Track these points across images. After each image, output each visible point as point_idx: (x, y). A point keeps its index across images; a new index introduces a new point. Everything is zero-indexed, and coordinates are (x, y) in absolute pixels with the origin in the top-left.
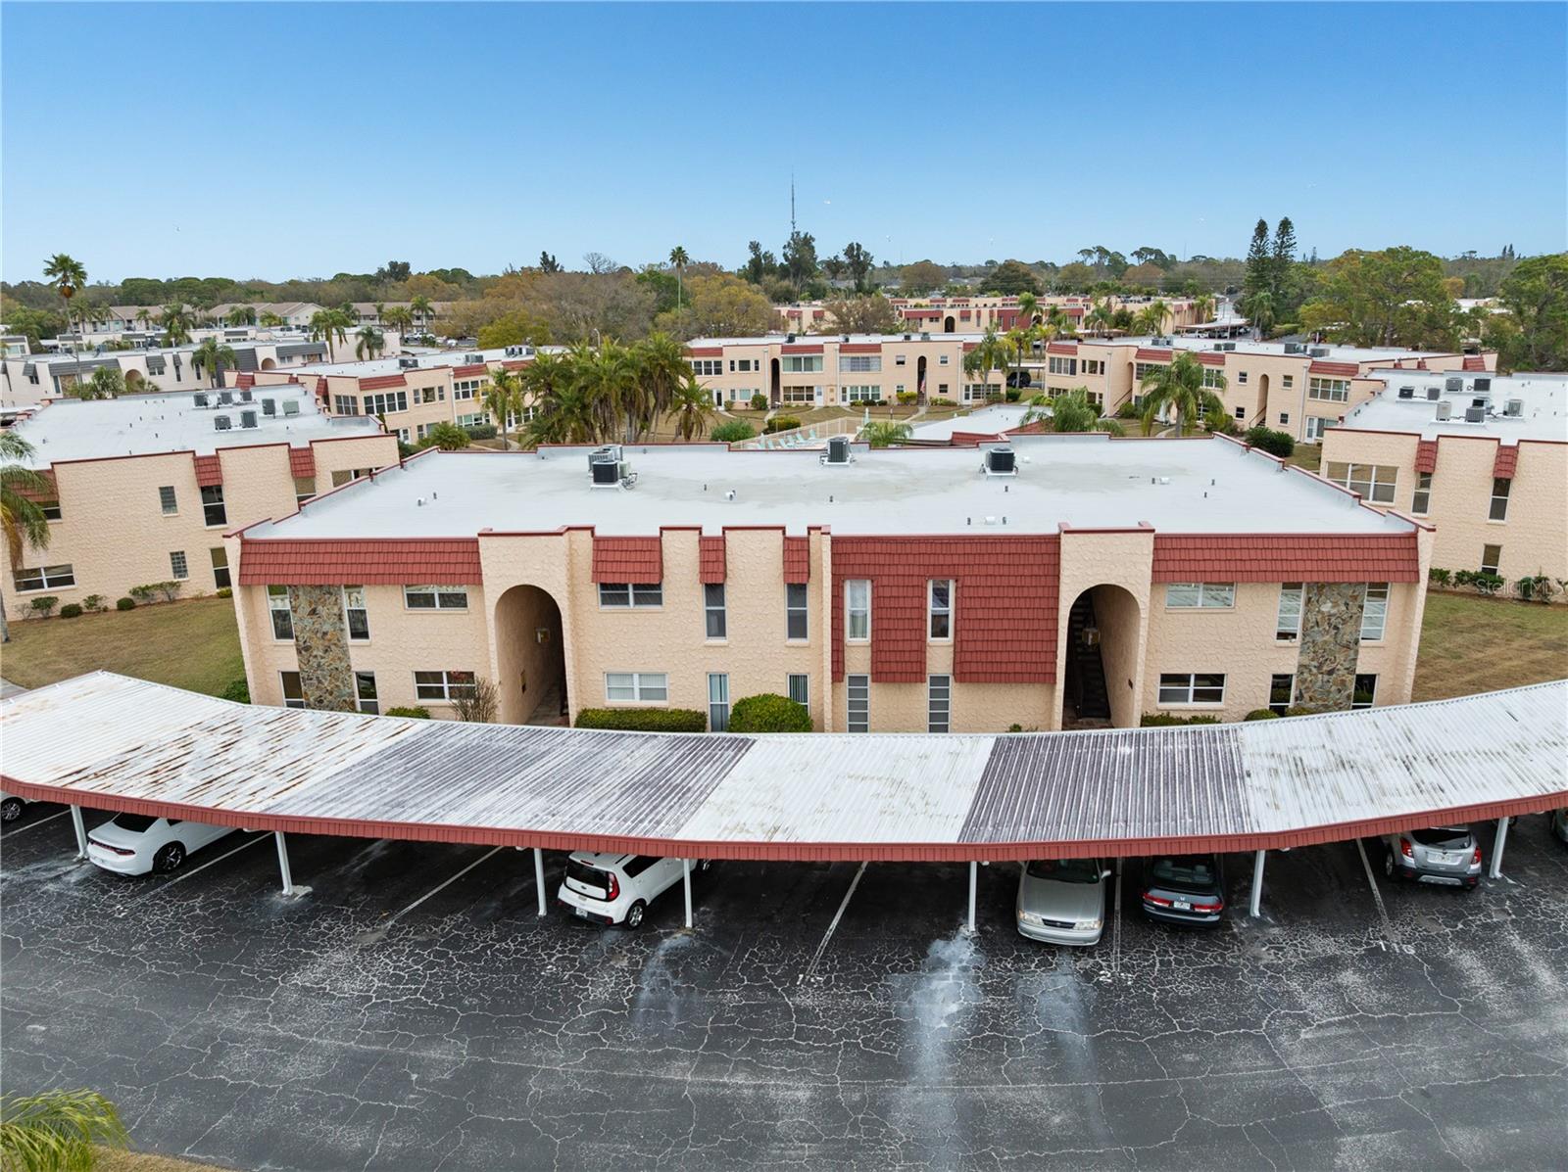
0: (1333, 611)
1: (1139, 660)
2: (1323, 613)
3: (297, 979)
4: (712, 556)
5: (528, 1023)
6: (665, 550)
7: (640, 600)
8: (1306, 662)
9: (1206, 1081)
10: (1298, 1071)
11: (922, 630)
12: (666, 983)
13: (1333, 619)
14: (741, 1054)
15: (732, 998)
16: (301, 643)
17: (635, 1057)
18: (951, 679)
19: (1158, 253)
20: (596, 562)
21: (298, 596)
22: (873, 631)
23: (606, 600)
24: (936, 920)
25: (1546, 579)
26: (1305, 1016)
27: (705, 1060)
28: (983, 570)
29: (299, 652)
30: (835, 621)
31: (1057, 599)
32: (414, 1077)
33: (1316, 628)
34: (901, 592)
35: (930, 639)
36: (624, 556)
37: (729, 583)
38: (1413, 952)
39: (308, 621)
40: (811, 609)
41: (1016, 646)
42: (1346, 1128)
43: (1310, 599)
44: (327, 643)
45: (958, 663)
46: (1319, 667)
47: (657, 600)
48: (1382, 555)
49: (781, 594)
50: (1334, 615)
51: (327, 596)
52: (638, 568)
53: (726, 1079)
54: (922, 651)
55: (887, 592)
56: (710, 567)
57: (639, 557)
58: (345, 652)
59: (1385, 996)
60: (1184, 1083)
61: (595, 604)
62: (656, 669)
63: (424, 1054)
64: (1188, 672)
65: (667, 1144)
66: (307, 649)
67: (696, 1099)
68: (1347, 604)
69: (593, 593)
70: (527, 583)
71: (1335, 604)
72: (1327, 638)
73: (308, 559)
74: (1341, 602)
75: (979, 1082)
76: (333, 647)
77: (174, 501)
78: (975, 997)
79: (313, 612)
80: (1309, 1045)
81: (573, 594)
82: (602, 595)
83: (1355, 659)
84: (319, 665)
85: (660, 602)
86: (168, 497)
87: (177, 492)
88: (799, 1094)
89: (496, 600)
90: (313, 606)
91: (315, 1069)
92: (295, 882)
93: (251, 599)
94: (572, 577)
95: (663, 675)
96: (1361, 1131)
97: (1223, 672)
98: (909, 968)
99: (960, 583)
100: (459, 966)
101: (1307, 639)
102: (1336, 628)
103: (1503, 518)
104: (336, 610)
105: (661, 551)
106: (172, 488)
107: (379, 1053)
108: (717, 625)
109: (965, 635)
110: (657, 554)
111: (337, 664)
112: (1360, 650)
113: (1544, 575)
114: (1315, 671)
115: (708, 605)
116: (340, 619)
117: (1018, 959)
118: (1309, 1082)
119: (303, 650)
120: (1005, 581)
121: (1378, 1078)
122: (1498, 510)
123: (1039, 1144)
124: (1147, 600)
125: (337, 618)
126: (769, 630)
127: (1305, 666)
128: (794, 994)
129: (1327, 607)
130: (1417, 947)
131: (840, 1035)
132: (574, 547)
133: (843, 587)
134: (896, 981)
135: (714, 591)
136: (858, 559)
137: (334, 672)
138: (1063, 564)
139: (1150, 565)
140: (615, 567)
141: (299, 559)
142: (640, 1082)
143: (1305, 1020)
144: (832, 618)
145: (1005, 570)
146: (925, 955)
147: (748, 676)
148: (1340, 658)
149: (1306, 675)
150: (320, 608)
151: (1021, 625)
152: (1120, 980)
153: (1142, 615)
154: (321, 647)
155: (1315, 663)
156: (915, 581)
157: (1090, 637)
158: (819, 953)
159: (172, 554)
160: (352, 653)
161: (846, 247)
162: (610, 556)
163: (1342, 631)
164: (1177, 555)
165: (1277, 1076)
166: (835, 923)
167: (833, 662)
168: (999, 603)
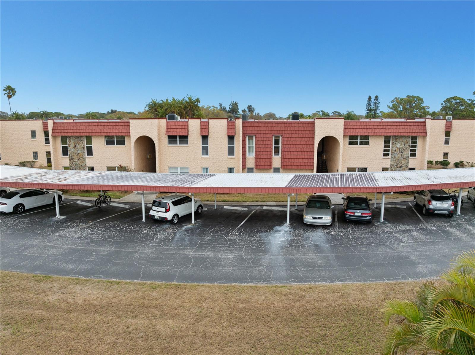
0: (401, 147)
1: (340, 161)
2: (397, 147)
3: (58, 234)
4: (204, 127)
5: (136, 242)
6: (189, 126)
7: (181, 143)
8: (393, 164)
9: (370, 254)
10: (401, 252)
11: (271, 151)
12: (185, 234)
13: (401, 149)
14: (210, 248)
15: (207, 237)
16: (71, 157)
17: (173, 249)
18: (280, 169)
19: (339, 113)
20: (167, 128)
21: (70, 141)
22: (255, 152)
23: (170, 143)
24: (276, 223)
25: (463, 162)
26: (402, 241)
27: (196, 250)
28: (290, 132)
29: (70, 160)
30: (243, 148)
31: (314, 141)
32: (94, 253)
33: (395, 152)
34: (264, 139)
35: (273, 156)
36: (176, 127)
37: (209, 137)
38: (435, 229)
39: (73, 150)
40: (235, 145)
41: (301, 157)
42: (419, 263)
43: (393, 143)
44: (79, 157)
45: (282, 162)
46: (397, 165)
47: (187, 143)
48: (415, 127)
49: (226, 140)
50: (401, 148)
51: (80, 141)
52: (180, 130)
53: (204, 253)
54: (271, 158)
55: (260, 139)
56: (204, 130)
57: (181, 127)
58: (85, 160)
59: (427, 237)
60: (362, 254)
61: (166, 143)
62: (185, 166)
63: (99, 249)
64: (356, 167)
65: (182, 267)
66: (73, 159)
67: (193, 258)
68: (405, 145)
69: (166, 140)
70: (144, 135)
71: (401, 144)
72: (399, 156)
73: (74, 128)
74: (403, 144)
75: (292, 254)
76: (81, 158)
77: (35, 135)
78: (290, 237)
79: (75, 146)
80: (403, 247)
81: (159, 140)
82: (169, 141)
83: (408, 163)
84: (76, 164)
85: (187, 144)
86: (33, 134)
87: (36, 133)
88: (229, 256)
89: (134, 141)
90: (75, 145)
91: (60, 252)
92: (61, 215)
93: (55, 142)
94: (159, 135)
95: (187, 168)
96: (424, 264)
97: (367, 167)
98: (268, 232)
99: (283, 137)
100: (114, 231)
101: (393, 156)
102: (402, 152)
103: (449, 144)
104: (83, 146)
105: (188, 126)
106: (35, 131)
107: (82, 249)
108: (205, 150)
109: (285, 153)
110: (187, 126)
111: (82, 164)
112: (410, 160)
113: (462, 161)
114: (395, 167)
115: (202, 144)
116: (84, 149)
117: (304, 230)
118: (406, 254)
119: (71, 159)
120: (297, 136)
121: (428, 253)
122: (447, 142)
123: (314, 267)
124: (342, 141)
125: (83, 148)
126: (222, 153)
127: (393, 165)
128: (228, 236)
129: (398, 146)
130: (436, 228)
131: (243, 245)
132: (160, 125)
133: (246, 138)
134: (263, 234)
135: (205, 138)
136: (251, 128)
137: (81, 167)
138: (316, 129)
139: (343, 130)
140: (173, 130)
141: (72, 128)
142: (173, 254)
143: (402, 242)
144: (242, 148)
145: (297, 132)
146: (273, 229)
147: (215, 168)
148: (403, 162)
149: (393, 168)
150: (77, 145)
151: (302, 150)
152: (339, 234)
153: (341, 146)
154: (77, 158)
155: (396, 164)
156: (269, 136)
157: (324, 157)
158: (237, 228)
159: (33, 152)
160: (87, 160)
161: (247, 106)
162: (172, 127)
163: (403, 153)
164: (351, 127)
165: (394, 253)
166: (242, 223)
167: (242, 162)
168: (295, 143)
